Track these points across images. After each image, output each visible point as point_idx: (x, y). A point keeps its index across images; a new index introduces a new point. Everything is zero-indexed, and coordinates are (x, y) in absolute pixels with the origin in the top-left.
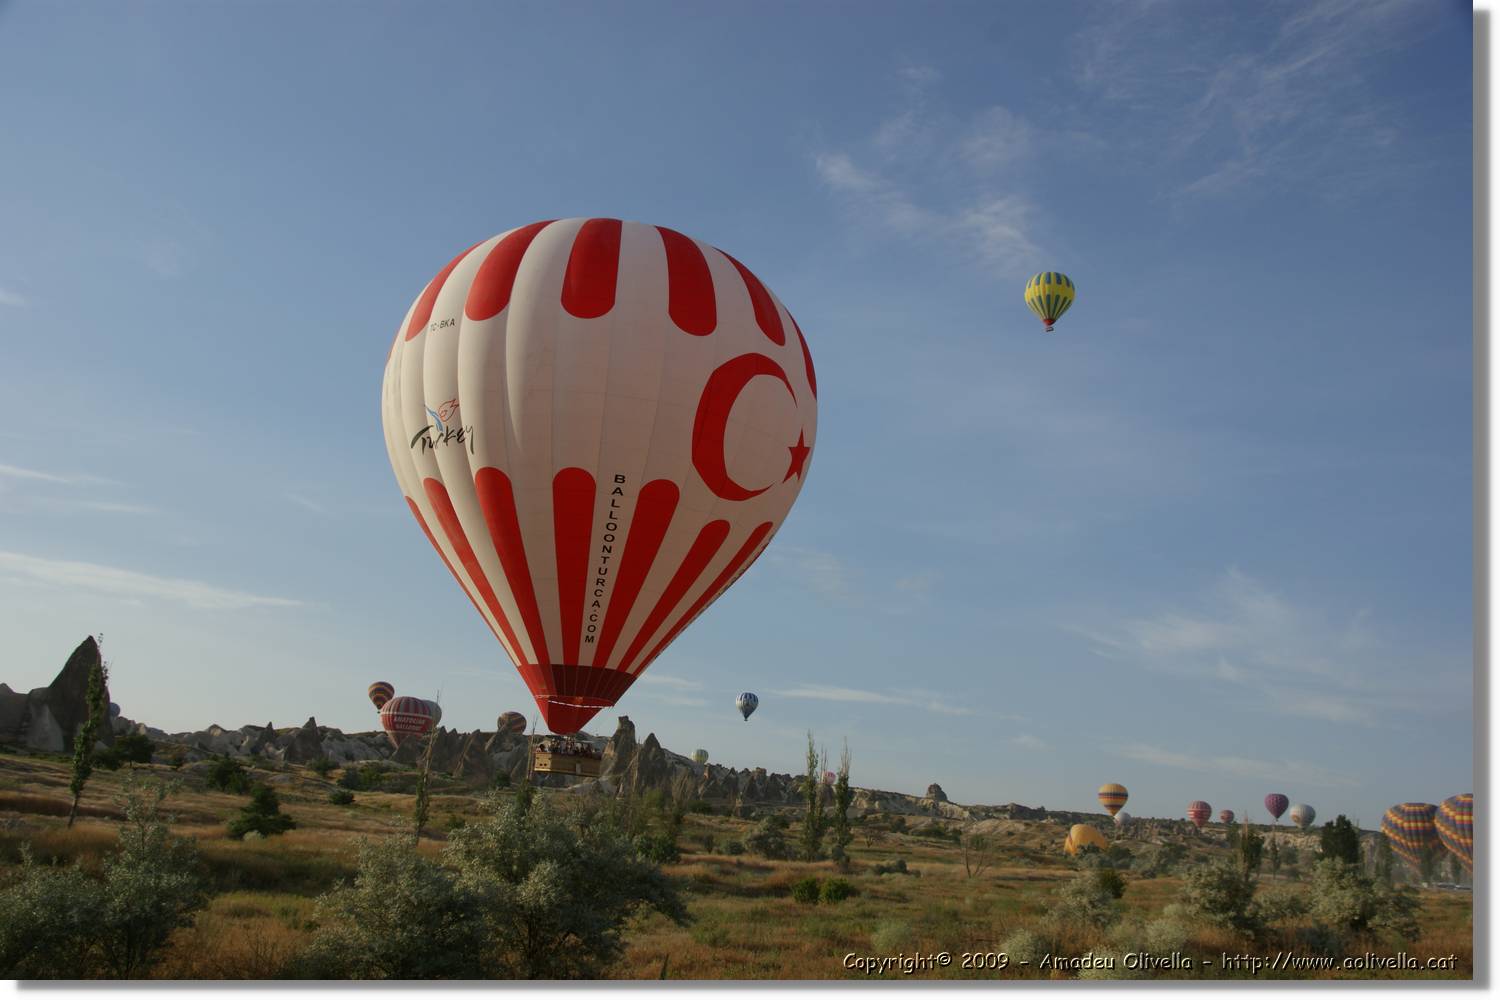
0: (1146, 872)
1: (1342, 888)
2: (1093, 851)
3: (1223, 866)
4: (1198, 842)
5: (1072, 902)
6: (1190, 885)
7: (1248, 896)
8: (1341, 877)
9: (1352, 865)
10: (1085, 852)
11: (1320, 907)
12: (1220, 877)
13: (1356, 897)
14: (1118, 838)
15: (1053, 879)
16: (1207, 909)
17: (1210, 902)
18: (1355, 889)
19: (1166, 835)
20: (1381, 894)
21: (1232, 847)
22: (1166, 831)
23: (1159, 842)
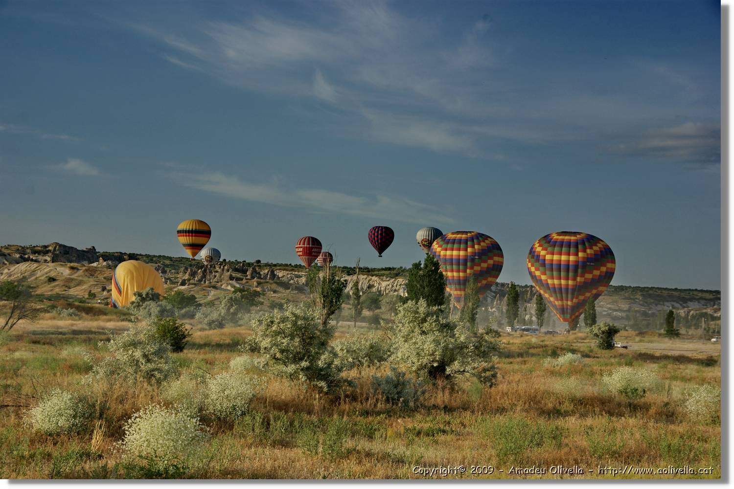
0: (213, 321)
1: (423, 333)
2: (152, 299)
3: (298, 312)
4: (274, 286)
5: (122, 356)
6: (260, 333)
7: (323, 344)
8: (424, 320)
9: (435, 308)
10: (143, 300)
11: (400, 355)
12: (295, 323)
13: (437, 342)
14: (183, 284)
15: (101, 332)
16: (277, 359)
17: (282, 351)
18: (437, 333)
19: (238, 279)
20: (462, 339)
21: (311, 292)
22: (239, 275)
23: (229, 288)
